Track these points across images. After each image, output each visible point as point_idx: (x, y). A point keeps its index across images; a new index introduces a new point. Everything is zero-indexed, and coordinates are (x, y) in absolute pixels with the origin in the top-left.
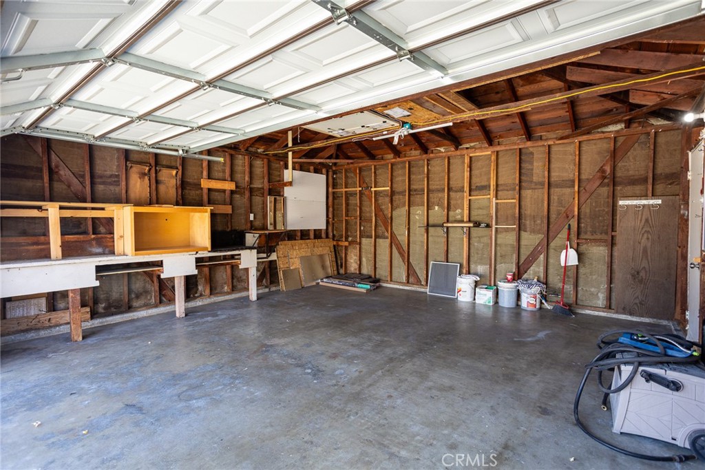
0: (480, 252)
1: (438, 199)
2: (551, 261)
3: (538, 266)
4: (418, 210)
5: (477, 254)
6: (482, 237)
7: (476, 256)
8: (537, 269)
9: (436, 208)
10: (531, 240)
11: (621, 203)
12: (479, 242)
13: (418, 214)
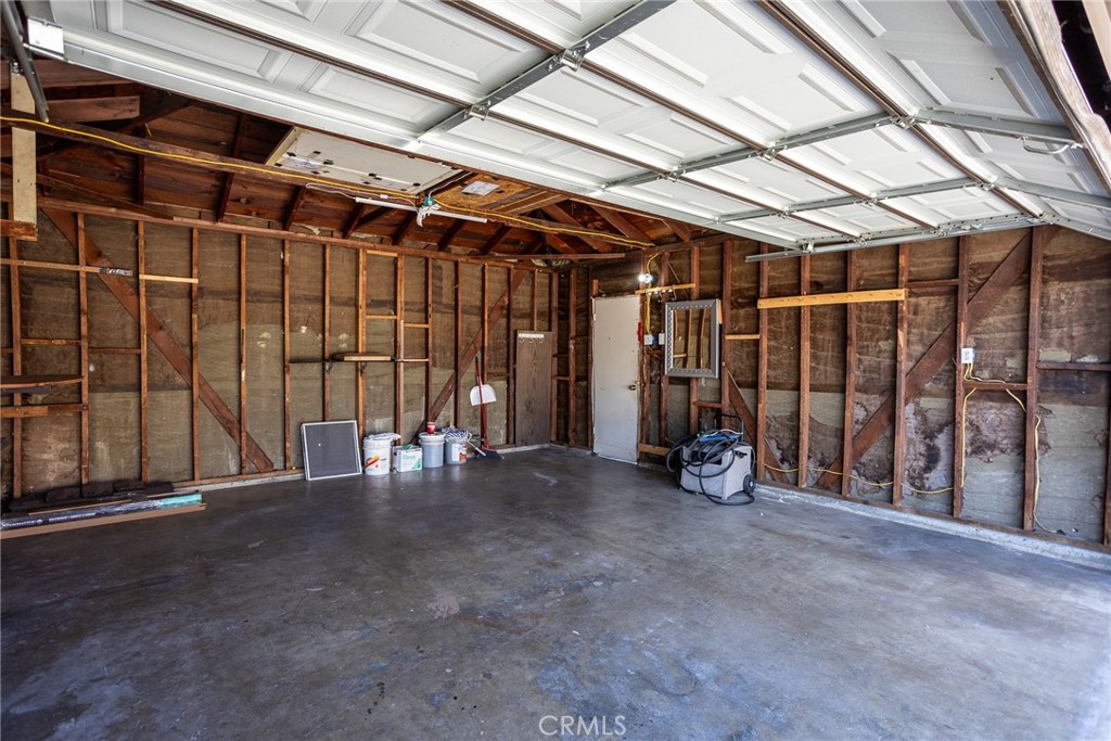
0: (378, 399)
1: (306, 314)
2: (462, 401)
3: (448, 411)
4: (263, 331)
5: (374, 401)
6: (381, 376)
7: (372, 404)
8: (447, 414)
9: (304, 329)
10: (441, 376)
11: (520, 335)
12: (376, 384)
13: (263, 339)
